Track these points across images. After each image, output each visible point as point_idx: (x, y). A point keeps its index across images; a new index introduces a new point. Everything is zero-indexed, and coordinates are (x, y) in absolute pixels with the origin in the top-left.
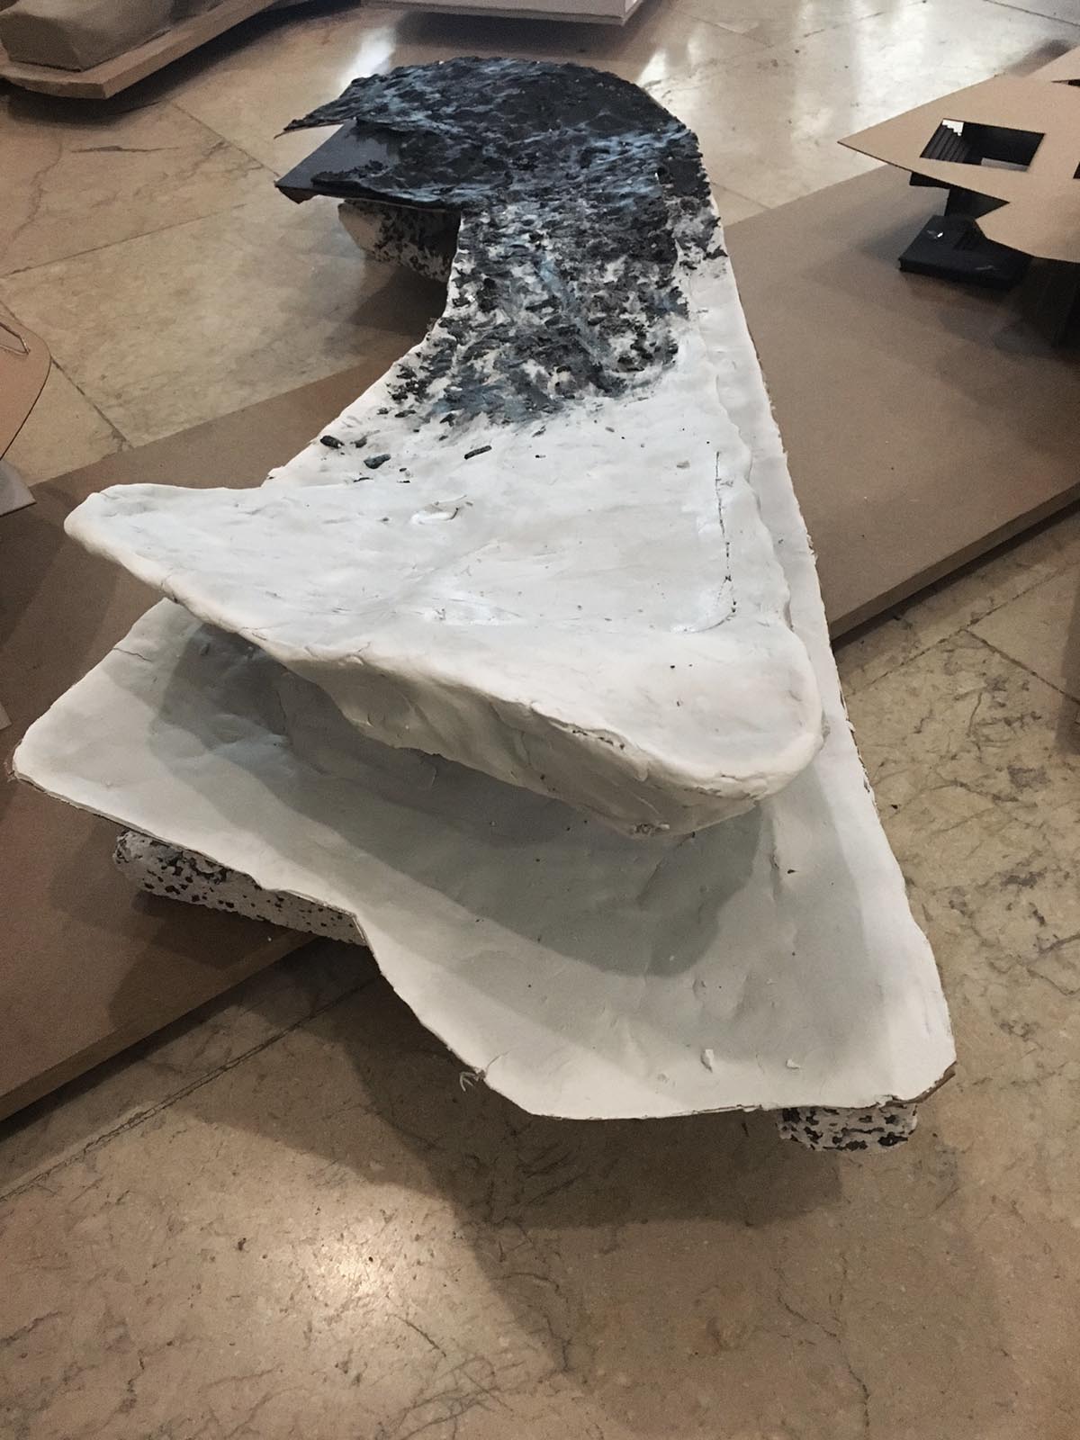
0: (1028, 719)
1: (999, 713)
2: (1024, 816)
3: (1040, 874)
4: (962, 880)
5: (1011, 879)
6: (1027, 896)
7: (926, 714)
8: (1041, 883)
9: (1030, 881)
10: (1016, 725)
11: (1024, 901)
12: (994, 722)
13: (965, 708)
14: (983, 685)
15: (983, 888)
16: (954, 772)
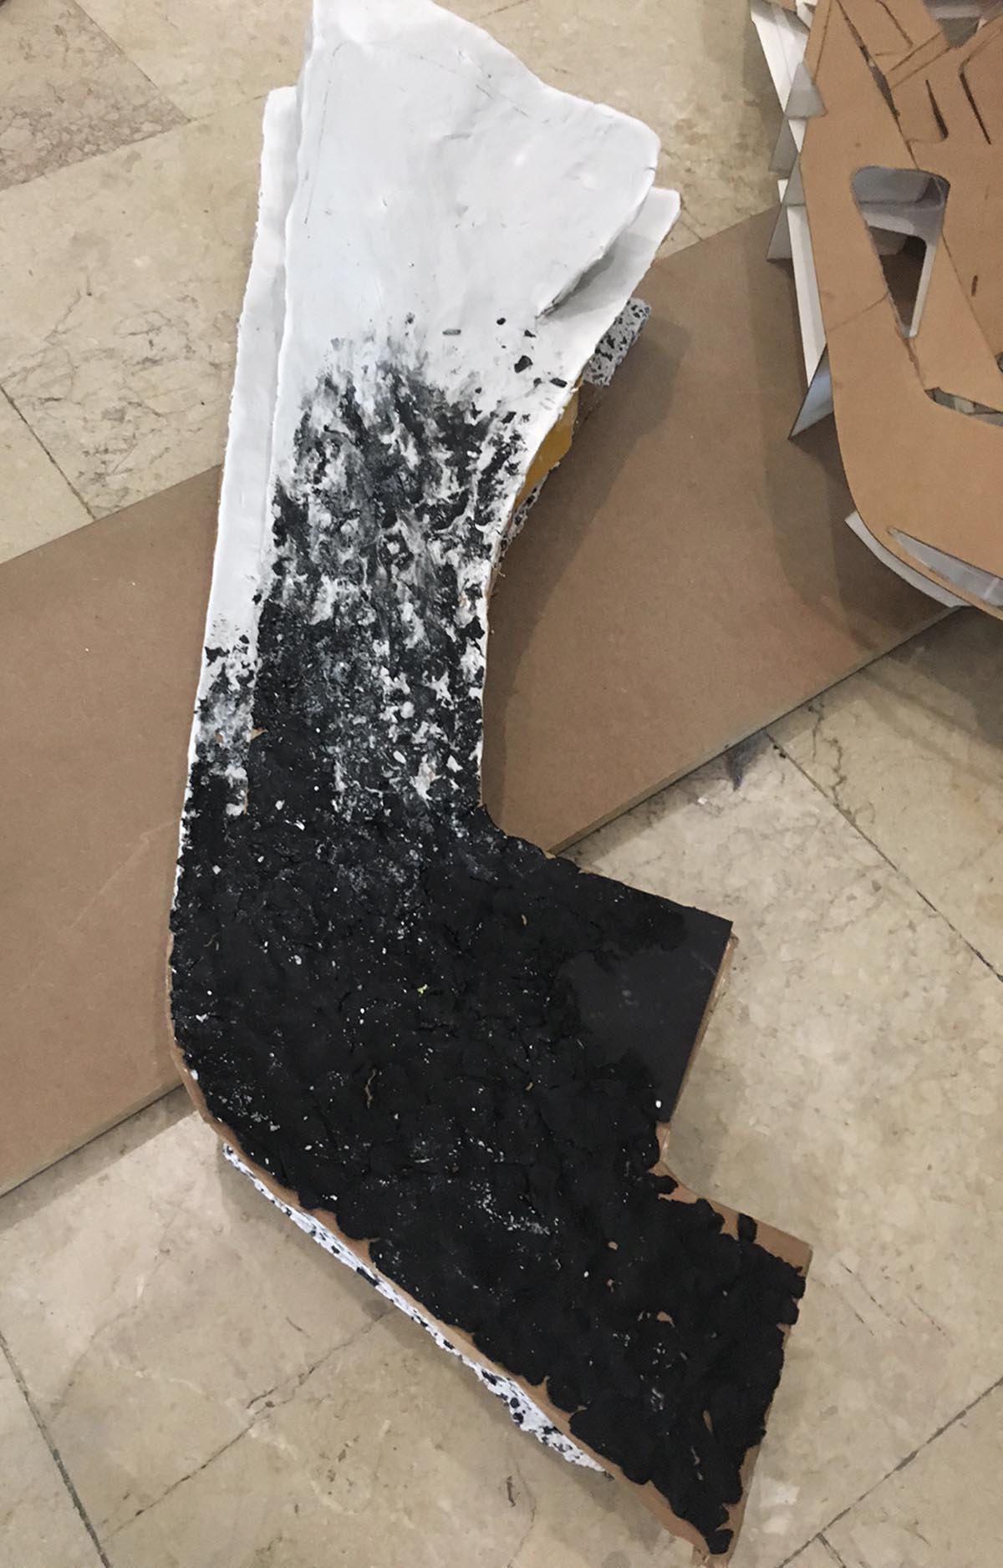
0: (92, 451)
1: (107, 457)
2: (129, 394)
3: (138, 363)
4: (182, 363)
5: (154, 362)
6: (151, 354)
7: (157, 462)
8: (140, 360)
9: (147, 359)
10: (102, 448)
11: (155, 351)
12: (114, 452)
13: (130, 463)
14: (107, 478)
15: (173, 358)
16: (158, 421)
